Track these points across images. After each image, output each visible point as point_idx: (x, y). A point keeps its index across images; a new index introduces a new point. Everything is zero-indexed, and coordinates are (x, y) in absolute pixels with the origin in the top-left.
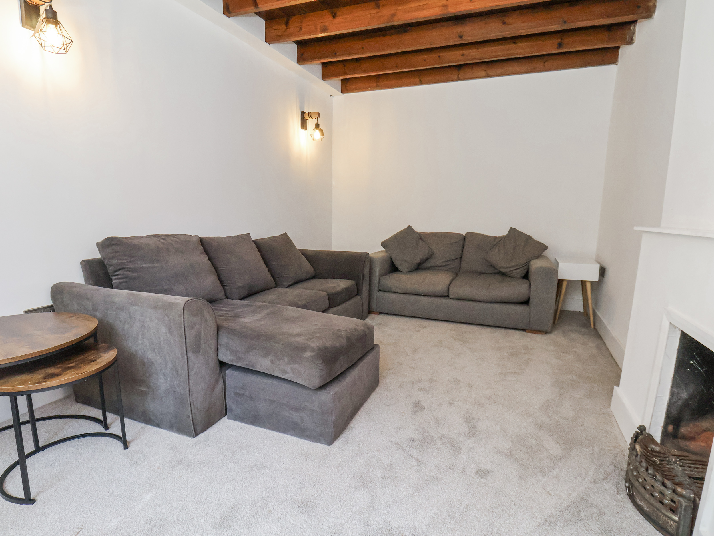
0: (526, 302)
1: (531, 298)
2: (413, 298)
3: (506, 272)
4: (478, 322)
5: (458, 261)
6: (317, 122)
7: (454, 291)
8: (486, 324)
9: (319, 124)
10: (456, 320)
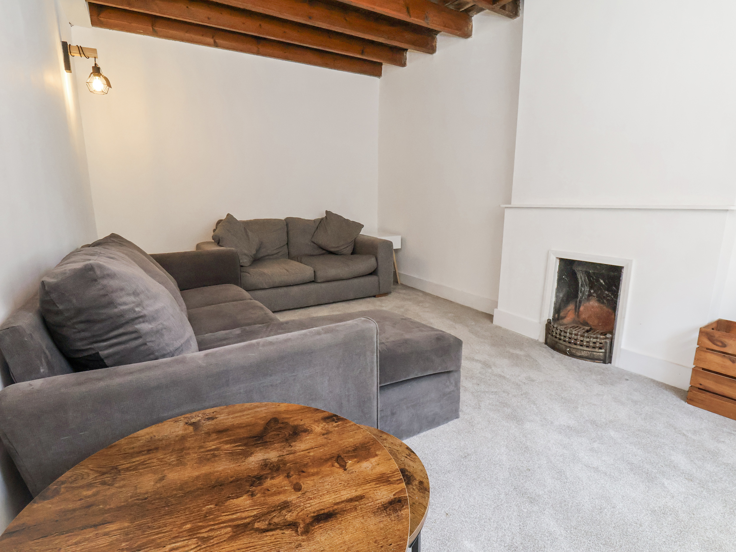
0: (374, 273)
1: (379, 268)
2: (281, 291)
3: (338, 251)
4: (343, 299)
5: (286, 246)
6: (96, 64)
7: (321, 274)
8: (349, 298)
9: (99, 69)
10: (324, 302)
